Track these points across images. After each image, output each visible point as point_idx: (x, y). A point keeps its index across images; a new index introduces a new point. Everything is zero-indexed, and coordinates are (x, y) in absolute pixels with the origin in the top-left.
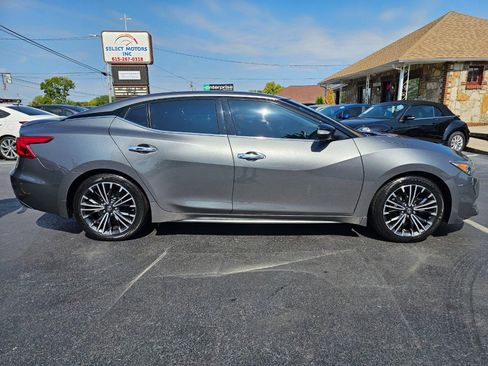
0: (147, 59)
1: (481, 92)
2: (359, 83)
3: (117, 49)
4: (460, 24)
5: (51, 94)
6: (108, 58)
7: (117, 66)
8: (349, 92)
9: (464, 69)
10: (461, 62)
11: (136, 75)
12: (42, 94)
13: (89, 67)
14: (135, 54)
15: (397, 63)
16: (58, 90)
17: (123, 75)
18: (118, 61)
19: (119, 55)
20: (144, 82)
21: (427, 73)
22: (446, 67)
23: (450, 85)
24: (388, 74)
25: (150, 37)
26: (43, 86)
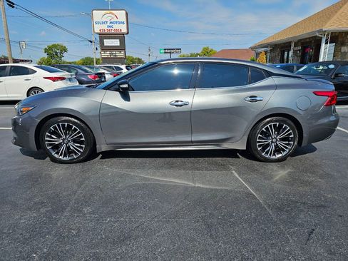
0: (124, 30)
2: (282, 48)
3: (104, 23)
5: (51, 56)
6: (97, 30)
7: (103, 36)
8: (273, 54)
11: (116, 43)
12: (46, 56)
13: (80, 37)
14: (116, 27)
15: (320, 31)
16: (56, 53)
17: (107, 42)
18: (103, 32)
19: (105, 28)
20: (122, 47)
21: (341, 39)
24: (308, 40)
25: (127, 14)
26: (46, 51)
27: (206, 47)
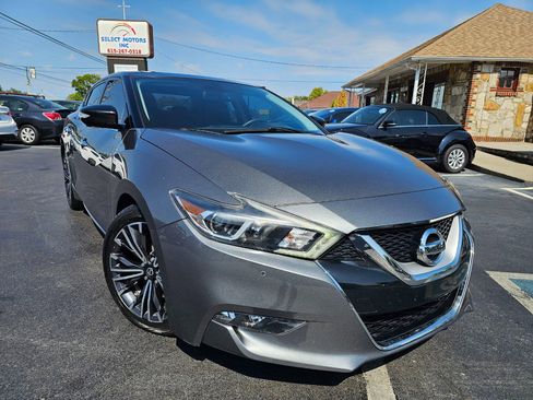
0: (146, 52)
1: (515, 100)
3: (114, 39)
4: (504, 18)
6: (104, 50)
9: (495, 71)
10: (492, 63)
14: (133, 46)
15: (411, 62)
18: (113, 53)
19: (115, 47)
21: (452, 75)
22: (473, 67)
23: (476, 90)
25: (150, 28)
26: (74, 84)
27: (317, 87)
